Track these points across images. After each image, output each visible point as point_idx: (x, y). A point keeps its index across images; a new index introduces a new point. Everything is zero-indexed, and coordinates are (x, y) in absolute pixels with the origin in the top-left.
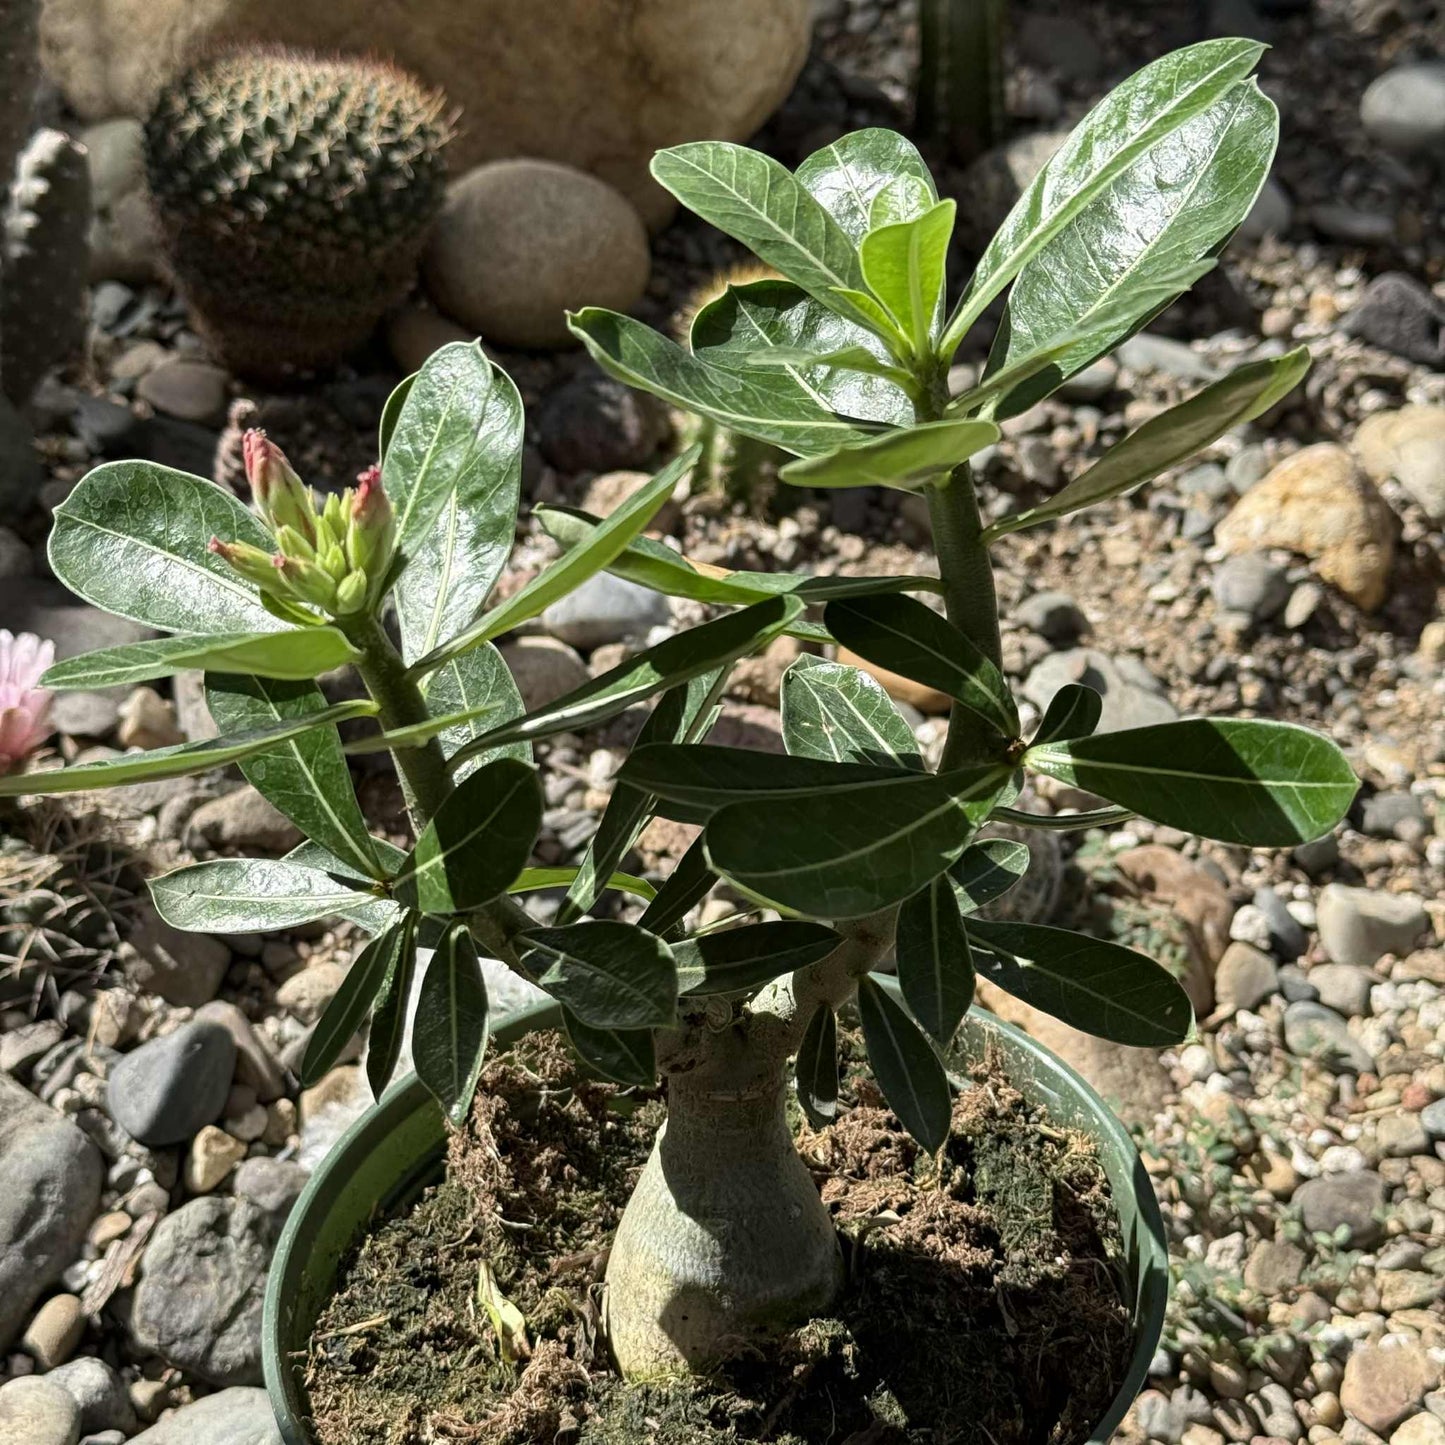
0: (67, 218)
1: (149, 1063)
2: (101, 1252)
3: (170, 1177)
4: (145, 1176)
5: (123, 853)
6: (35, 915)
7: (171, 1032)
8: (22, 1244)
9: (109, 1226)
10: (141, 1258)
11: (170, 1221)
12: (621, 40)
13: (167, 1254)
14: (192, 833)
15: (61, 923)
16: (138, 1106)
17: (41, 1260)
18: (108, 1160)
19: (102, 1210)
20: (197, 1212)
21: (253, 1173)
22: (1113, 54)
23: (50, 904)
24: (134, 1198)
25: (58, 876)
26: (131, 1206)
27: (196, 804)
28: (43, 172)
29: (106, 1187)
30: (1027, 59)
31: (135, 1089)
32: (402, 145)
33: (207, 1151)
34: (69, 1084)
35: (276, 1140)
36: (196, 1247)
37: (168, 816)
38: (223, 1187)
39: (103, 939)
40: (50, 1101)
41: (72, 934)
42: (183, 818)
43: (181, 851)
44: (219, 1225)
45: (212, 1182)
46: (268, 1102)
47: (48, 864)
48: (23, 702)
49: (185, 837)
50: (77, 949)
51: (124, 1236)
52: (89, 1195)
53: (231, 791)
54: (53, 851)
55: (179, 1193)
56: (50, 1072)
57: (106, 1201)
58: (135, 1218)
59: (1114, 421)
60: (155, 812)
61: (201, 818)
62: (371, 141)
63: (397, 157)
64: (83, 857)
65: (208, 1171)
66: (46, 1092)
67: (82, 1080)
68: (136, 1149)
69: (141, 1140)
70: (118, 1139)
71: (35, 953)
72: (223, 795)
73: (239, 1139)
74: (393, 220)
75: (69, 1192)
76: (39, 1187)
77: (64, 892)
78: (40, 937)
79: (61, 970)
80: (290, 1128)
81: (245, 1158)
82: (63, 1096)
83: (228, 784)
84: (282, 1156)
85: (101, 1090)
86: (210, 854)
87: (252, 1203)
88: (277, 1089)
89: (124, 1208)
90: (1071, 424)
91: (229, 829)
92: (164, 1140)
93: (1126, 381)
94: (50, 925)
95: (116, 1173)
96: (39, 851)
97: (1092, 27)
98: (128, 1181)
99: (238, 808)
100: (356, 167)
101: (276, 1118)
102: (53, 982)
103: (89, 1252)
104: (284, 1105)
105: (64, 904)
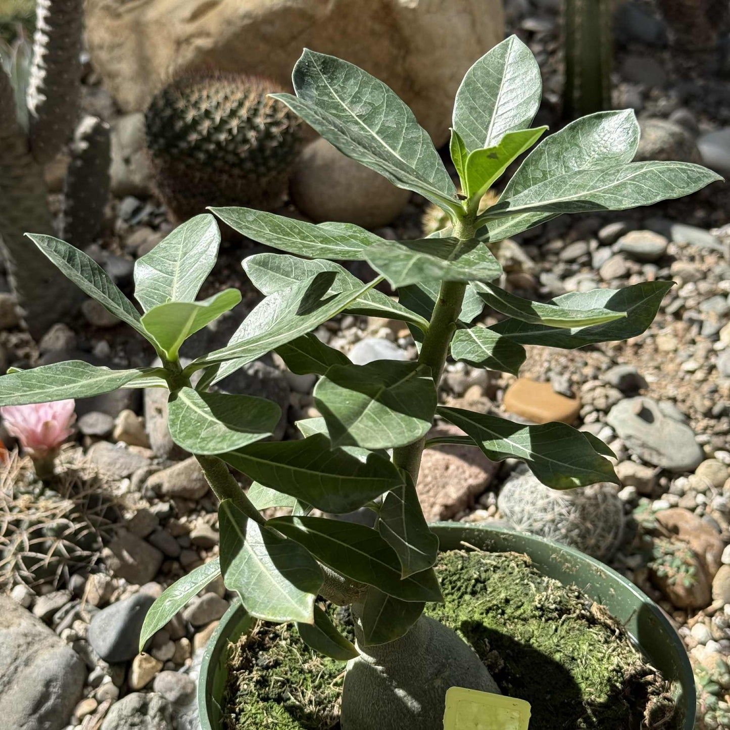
0: (98, 161)
1: (112, 615)
2: (80, 721)
3: (120, 681)
4: (107, 679)
5: (108, 499)
6: (59, 532)
7: (126, 599)
8: (37, 715)
9: (86, 706)
10: (100, 726)
11: (117, 706)
12: (399, 69)
13: (114, 724)
14: (147, 489)
15: (72, 538)
16: (104, 640)
17: (47, 725)
18: (90, 669)
19: (83, 697)
20: (132, 700)
21: (164, 680)
22: (673, 77)
23: (66, 527)
24: (100, 691)
25: (72, 511)
26: (99, 696)
27: (150, 473)
28: (86, 137)
29: (86, 684)
30: (626, 79)
31: (103, 631)
32: (277, 123)
33: (140, 666)
34: (70, 626)
35: (180, 661)
36: (130, 721)
37: (135, 479)
38: (148, 687)
39: (95, 546)
40: (60, 635)
41: (79, 544)
42: (143, 481)
43: (141, 498)
44: (143, 709)
45: (142, 684)
46: (176, 640)
47: (67, 505)
48: (54, 417)
49: (143, 491)
50: (79, 552)
51: (93, 712)
52: (76, 689)
53: (170, 466)
54: (70, 498)
55: (124, 689)
56: (62, 619)
57: (86, 692)
58: (99, 702)
59: (665, 272)
60: (129, 477)
61: (152, 481)
62: (260, 121)
63: (274, 130)
64: (86, 501)
65: (140, 678)
66: (59, 630)
67: (77, 624)
68: (103, 664)
69: (105, 659)
70: (94, 657)
71: (57, 553)
72: (165, 468)
73: (158, 660)
74: (272, 163)
75: (64, 687)
76: (48, 684)
77: (74, 520)
78: (60, 545)
79: (72, 563)
80: (188, 655)
81: (162, 670)
82: (67, 632)
83: (169, 462)
84: (182, 670)
85: (86, 630)
86: (156, 501)
87: (162, 697)
88: (181, 632)
89: (94, 697)
90: (641, 273)
91: (166, 487)
92: (117, 660)
93: (672, 250)
94: (67, 538)
95: (92, 676)
96: (63, 497)
97: (662, 62)
98: (98, 681)
99: (171, 476)
100: (252, 135)
101: (179, 648)
102: (66, 568)
103: (74, 721)
104: (185, 641)
105: (74, 527)
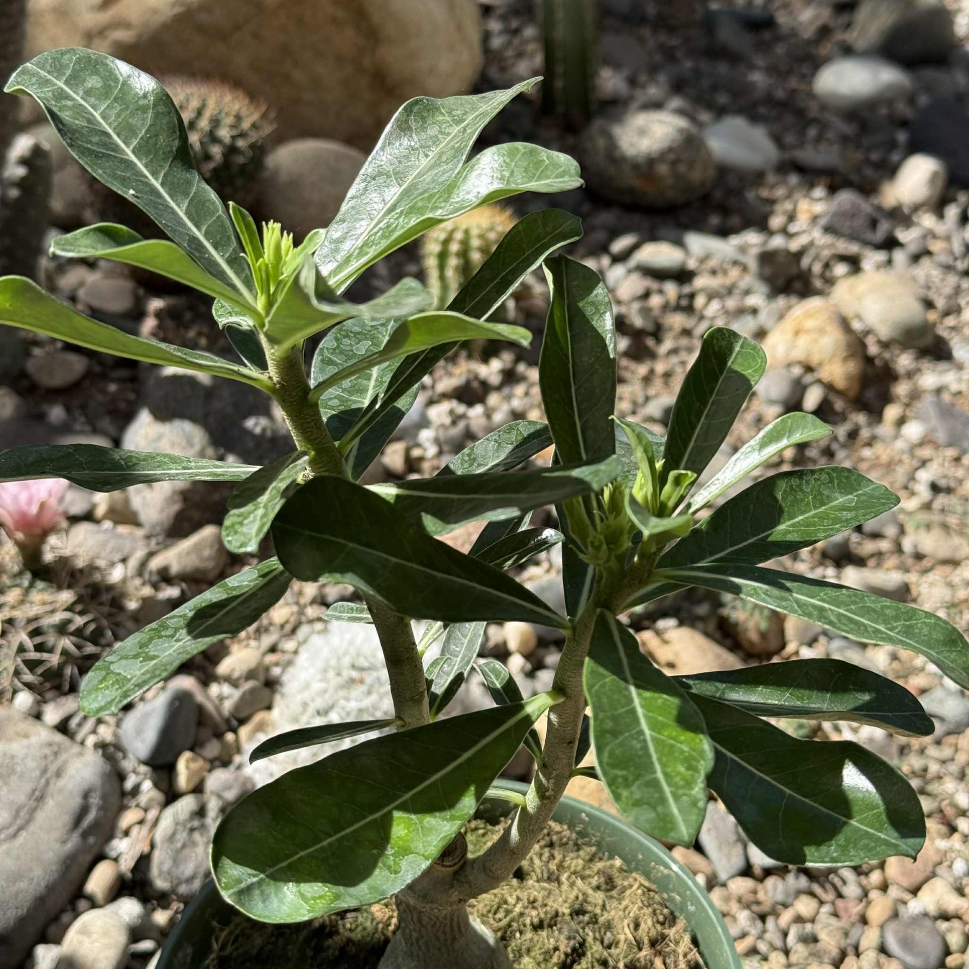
0: (40, 190)
1: (146, 716)
2: (126, 833)
3: (164, 785)
4: (147, 785)
5: (110, 588)
6: (62, 629)
7: (155, 697)
8: (80, 830)
9: (129, 818)
10: (154, 835)
11: (170, 811)
12: (367, 62)
13: (170, 831)
14: (151, 573)
15: (78, 633)
16: (143, 741)
17: (91, 840)
18: (121, 777)
19: (123, 808)
20: (185, 805)
21: (217, 779)
22: (658, 58)
23: (69, 621)
24: (143, 799)
25: (74, 604)
26: (143, 804)
27: (151, 555)
28: (24, 161)
29: (123, 794)
30: (608, 62)
31: (139, 732)
32: (242, 135)
33: (187, 767)
34: (94, 732)
35: (226, 759)
36: (189, 825)
37: (133, 563)
38: (198, 789)
39: (103, 641)
40: (82, 743)
41: (86, 639)
42: (143, 564)
43: (144, 584)
44: (201, 812)
45: (191, 786)
46: (219, 735)
47: (67, 596)
48: (50, 494)
49: (147, 576)
50: (90, 649)
51: (141, 822)
52: (114, 800)
53: (171, 545)
54: (69, 587)
55: (171, 796)
56: (80, 725)
57: (125, 801)
58: (146, 810)
59: (687, 289)
60: (124, 560)
61: (156, 563)
62: (224, 133)
63: (241, 143)
64: (89, 591)
65: (189, 779)
66: (79, 737)
67: (102, 729)
68: (143, 769)
69: (146, 763)
70: (128, 764)
71: (65, 652)
72: (166, 547)
73: (205, 759)
74: (239, 182)
75: (104, 797)
76: (86, 795)
77: (81, 613)
78: (66, 643)
79: (79, 662)
80: (235, 750)
81: (210, 771)
82: (91, 740)
83: (169, 541)
84: (232, 768)
85: (115, 735)
86: (163, 585)
87: (219, 796)
88: (224, 727)
89: (138, 806)
90: (661, 292)
91: (175, 569)
92: (161, 761)
93: (692, 264)
94: (73, 634)
95: (129, 784)
96: (60, 588)
97: (641, 40)
98: (136, 791)
99: (180, 555)
100: (216, 151)
101: (225, 745)
102: (76, 671)
103: (119, 834)
104: (230, 737)
105: (79, 621)
